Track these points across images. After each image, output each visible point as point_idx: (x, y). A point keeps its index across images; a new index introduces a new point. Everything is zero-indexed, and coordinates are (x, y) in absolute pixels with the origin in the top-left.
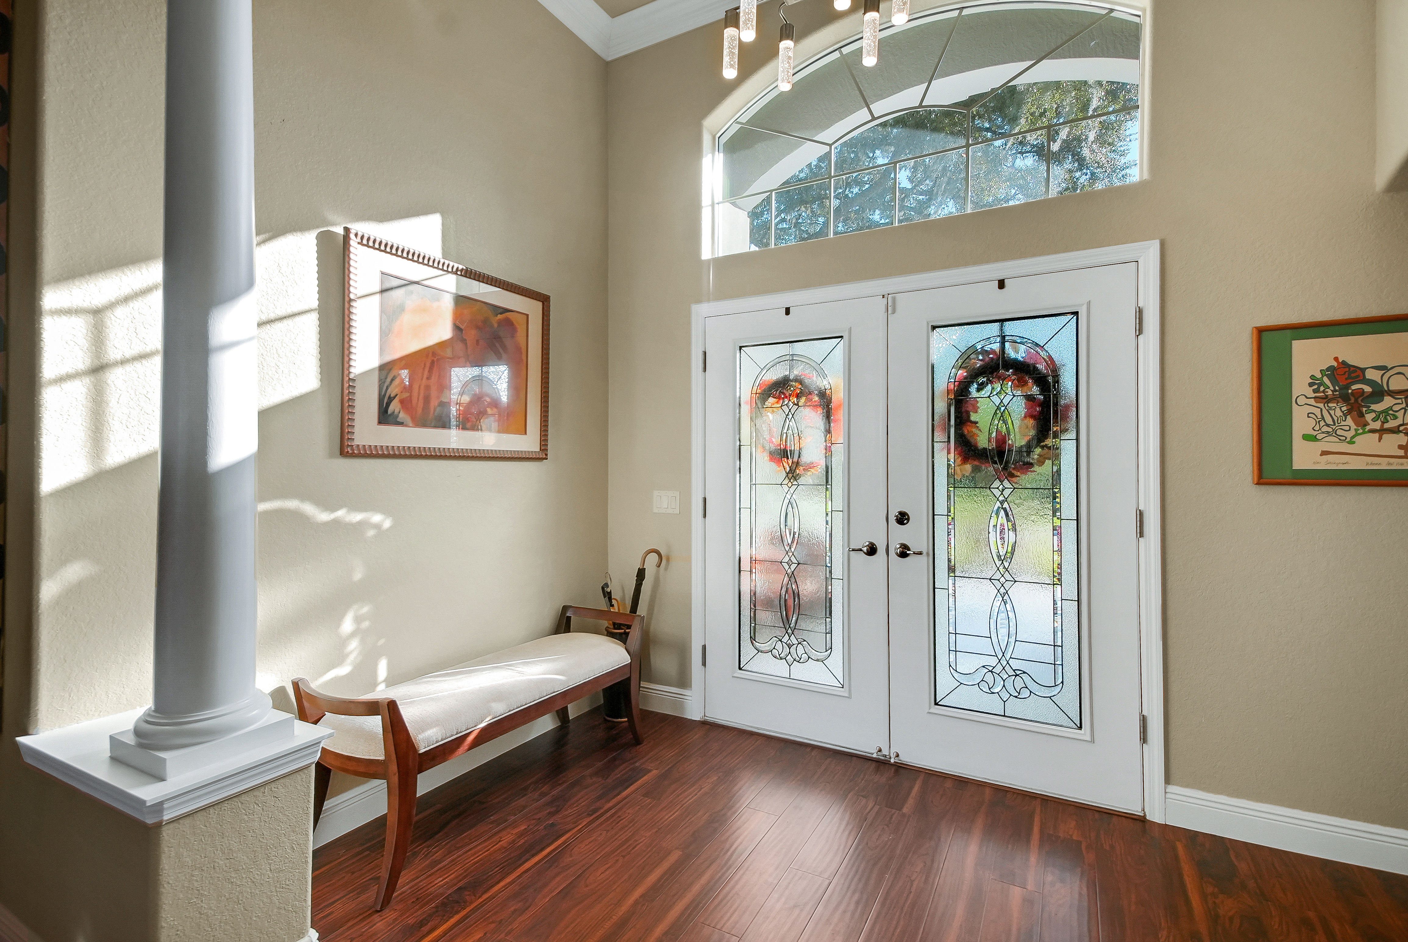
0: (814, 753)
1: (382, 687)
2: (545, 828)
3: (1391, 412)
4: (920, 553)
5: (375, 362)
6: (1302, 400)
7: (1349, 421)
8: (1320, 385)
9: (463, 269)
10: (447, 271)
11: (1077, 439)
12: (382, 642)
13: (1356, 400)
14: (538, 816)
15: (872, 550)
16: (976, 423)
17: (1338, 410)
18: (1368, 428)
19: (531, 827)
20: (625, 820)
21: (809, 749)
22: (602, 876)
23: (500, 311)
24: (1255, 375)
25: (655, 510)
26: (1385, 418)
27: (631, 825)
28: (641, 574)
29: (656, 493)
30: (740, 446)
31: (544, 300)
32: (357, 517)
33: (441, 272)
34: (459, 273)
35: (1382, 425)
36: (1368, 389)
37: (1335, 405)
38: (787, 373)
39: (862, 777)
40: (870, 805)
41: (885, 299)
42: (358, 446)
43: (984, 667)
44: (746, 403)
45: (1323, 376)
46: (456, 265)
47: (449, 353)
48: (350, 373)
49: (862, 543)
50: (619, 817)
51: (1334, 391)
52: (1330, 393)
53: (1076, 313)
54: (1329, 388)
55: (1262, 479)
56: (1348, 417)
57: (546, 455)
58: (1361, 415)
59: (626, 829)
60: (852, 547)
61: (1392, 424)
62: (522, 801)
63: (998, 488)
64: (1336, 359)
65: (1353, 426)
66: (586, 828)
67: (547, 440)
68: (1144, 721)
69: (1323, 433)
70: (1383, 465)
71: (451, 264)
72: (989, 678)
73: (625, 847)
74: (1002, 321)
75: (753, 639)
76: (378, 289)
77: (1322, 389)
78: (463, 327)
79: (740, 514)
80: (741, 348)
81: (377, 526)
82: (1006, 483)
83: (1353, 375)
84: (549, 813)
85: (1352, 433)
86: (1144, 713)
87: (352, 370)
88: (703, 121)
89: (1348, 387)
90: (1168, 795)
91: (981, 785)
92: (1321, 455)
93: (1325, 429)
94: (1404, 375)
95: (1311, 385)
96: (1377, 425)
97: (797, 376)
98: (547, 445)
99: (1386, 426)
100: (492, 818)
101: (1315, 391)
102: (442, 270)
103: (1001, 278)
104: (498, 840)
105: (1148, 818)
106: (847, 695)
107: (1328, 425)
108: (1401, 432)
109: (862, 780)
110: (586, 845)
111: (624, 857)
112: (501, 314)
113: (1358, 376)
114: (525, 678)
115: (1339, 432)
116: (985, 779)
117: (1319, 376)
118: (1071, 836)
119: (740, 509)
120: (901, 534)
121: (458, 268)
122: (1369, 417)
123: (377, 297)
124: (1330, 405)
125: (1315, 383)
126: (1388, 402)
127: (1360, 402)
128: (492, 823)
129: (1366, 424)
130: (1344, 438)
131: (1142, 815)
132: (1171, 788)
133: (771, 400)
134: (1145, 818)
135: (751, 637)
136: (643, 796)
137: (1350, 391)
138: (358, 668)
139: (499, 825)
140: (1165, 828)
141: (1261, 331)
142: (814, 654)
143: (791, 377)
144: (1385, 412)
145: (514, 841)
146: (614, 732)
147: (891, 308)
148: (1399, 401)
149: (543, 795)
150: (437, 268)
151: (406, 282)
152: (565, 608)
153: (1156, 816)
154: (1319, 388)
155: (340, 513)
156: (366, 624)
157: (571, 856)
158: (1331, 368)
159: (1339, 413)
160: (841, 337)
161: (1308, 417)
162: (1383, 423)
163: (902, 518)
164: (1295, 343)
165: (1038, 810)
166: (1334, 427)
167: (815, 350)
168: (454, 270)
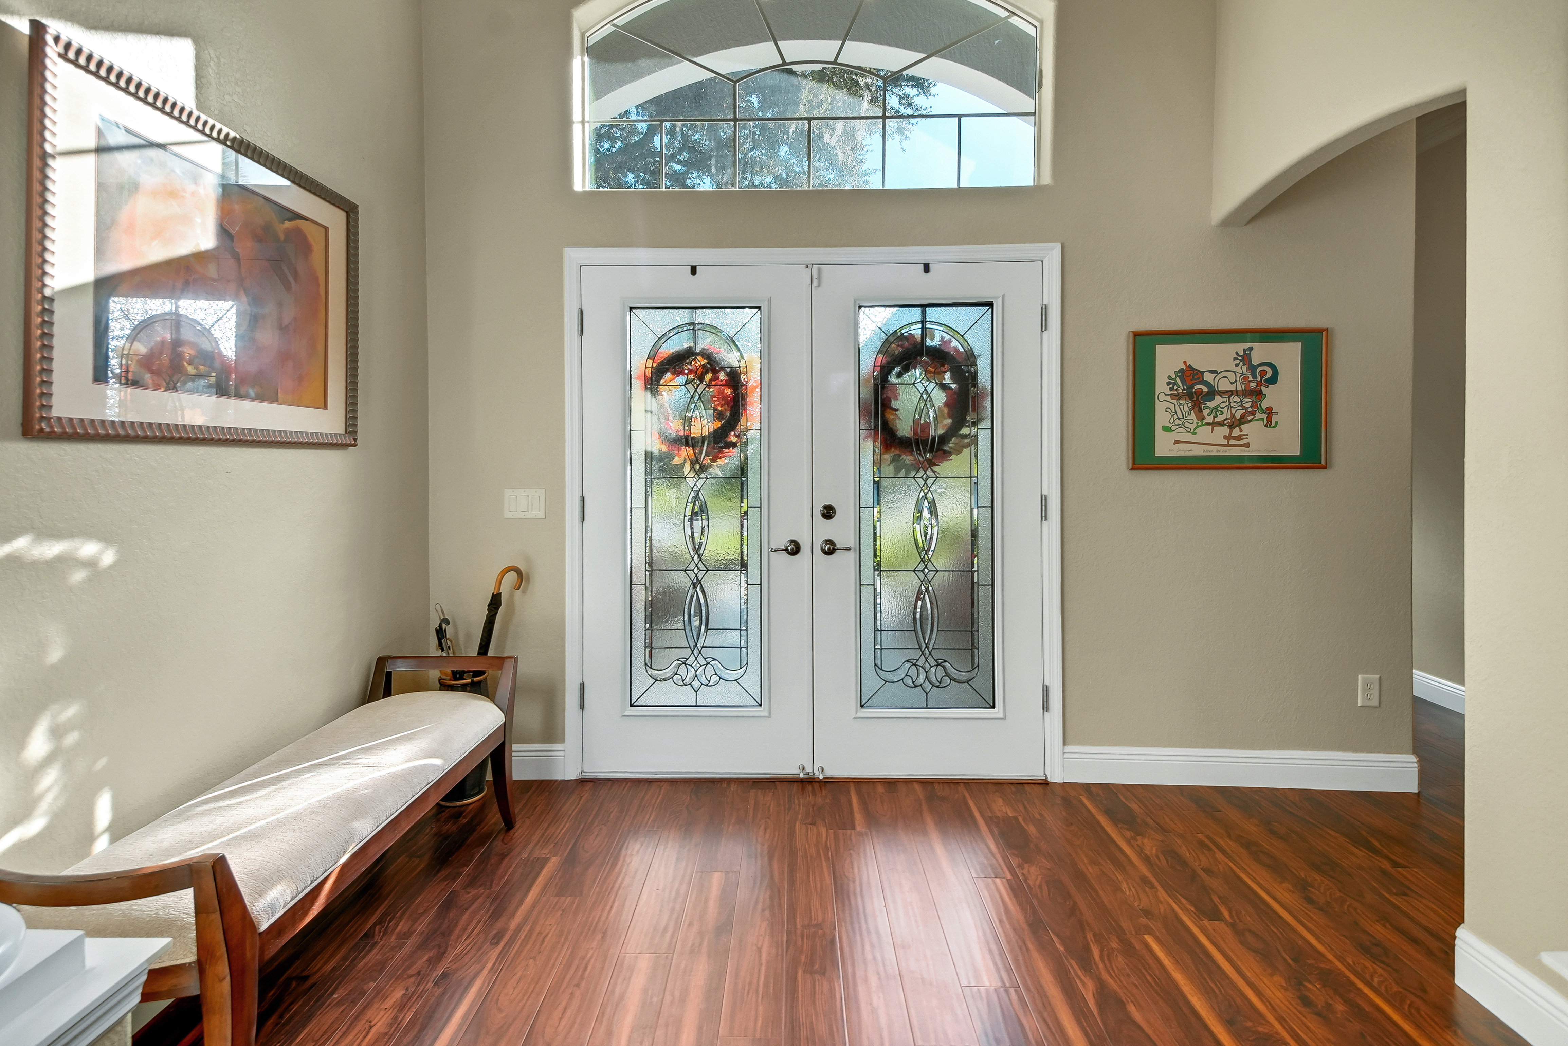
0: (733, 787)
1: (102, 844)
2: (436, 984)
3: (1219, 409)
4: (848, 549)
5: (87, 274)
6: (1162, 397)
7: (1193, 416)
8: (1174, 384)
9: (235, 138)
10: (210, 136)
11: (992, 429)
12: (102, 762)
13: (1197, 398)
14: (413, 971)
15: (795, 549)
16: (897, 410)
17: (1186, 405)
18: (1205, 421)
19: (412, 989)
20: (550, 935)
21: (724, 785)
22: (563, 1022)
23: (289, 215)
24: (1131, 373)
25: (508, 515)
26: (1216, 414)
27: (563, 939)
28: (495, 602)
29: (508, 492)
30: (630, 430)
31: (350, 210)
32: (52, 549)
33: (199, 137)
34: (228, 143)
35: (1214, 420)
36: (1205, 389)
37: (1184, 401)
38: (692, 344)
39: (796, 802)
40: (823, 833)
41: (809, 270)
42: (59, 419)
43: (907, 661)
44: (638, 378)
45: (1176, 377)
46: (225, 130)
47: (212, 270)
48: (44, 285)
49: (782, 541)
50: (540, 933)
51: (1183, 390)
52: (1181, 391)
53: (991, 305)
54: (1180, 387)
55: (1136, 466)
56: (1192, 412)
57: (355, 440)
58: (1201, 411)
59: (559, 946)
60: (774, 547)
61: (1220, 418)
62: (374, 956)
63: (921, 477)
64: (1185, 363)
65: (1195, 420)
66: (500, 964)
67: (355, 418)
68: (1046, 690)
69: (1176, 425)
70: (1214, 452)
71: (218, 126)
72: (913, 671)
73: (572, 972)
74: (924, 306)
75: (648, 665)
76: (92, 144)
77: (1175, 387)
78: (233, 232)
79: (631, 516)
80: (631, 309)
81: (91, 564)
82: (930, 473)
83: (1196, 377)
84: (429, 961)
85: (1195, 425)
86: (1046, 683)
87: (48, 281)
88: (573, 10)
89: (1193, 388)
90: (1065, 755)
91: (908, 782)
92: (1174, 444)
93: (1177, 422)
94: (1227, 378)
95: (1168, 384)
96: (1209, 419)
97: (703, 349)
98: (356, 425)
99: (1216, 420)
100: (335, 996)
101: (1171, 389)
102: (202, 132)
103: (926, 262)
104: (367, 1027)
105: (1049, 780)
106: (766, 714)
107: (1179, 419)
108: (1225, 425)
109: (799, 806)
110: (515, 988)
111: (578, 985)
112: (290, 220)
113: (1199, 378)
114: (383, 772)
115: (1187, 425)
116: (910, 775)
117: (1174, 377)
118: (1006, 813)
119: (631, 508)
120: (826, 530)
121: (227, 135)
122: (1206, 412)
123: (91, 160)
124: (1181, 401)
125: (1171, 383)
126: (1218, 400)
127: (1200, 400)
128: (340, 1003)
129: (1204, 418)
130: (1189, 430)
131: (1044, 778)
132: (1068, 748)
133: (668, 375)
134: (1047, 781)
135: (646, 664)
136: (556, 896)
137: (1194, 390)
138: (56, 818)
139: (354, 1002)
140: (1063, 785)
141: (1136, 335)
142: (727, 675)
143: (698, 350)
144: (1215, 408)
145: (395, 1018)
146: (465, 821)
147: (815, 281)
148: (1225, 400)
149: (405, 936)
150: (195, 128)
151: (142, 142)
152: (382, 661)
153: (1056, 777)
154: (1173, 386)
155: (21, 544)
156: (71, 738)
157: (500, 1010)
158: (1181, 370)
159: (1186, 409)
160: (759, 308)
161: (1166, 411)
162: (1214, 417)
163: (828, 512)
164: (1159, 348)
165: (967, 795)
166: (1183, 420)
167: (727, 320)
168: (222, 137)
